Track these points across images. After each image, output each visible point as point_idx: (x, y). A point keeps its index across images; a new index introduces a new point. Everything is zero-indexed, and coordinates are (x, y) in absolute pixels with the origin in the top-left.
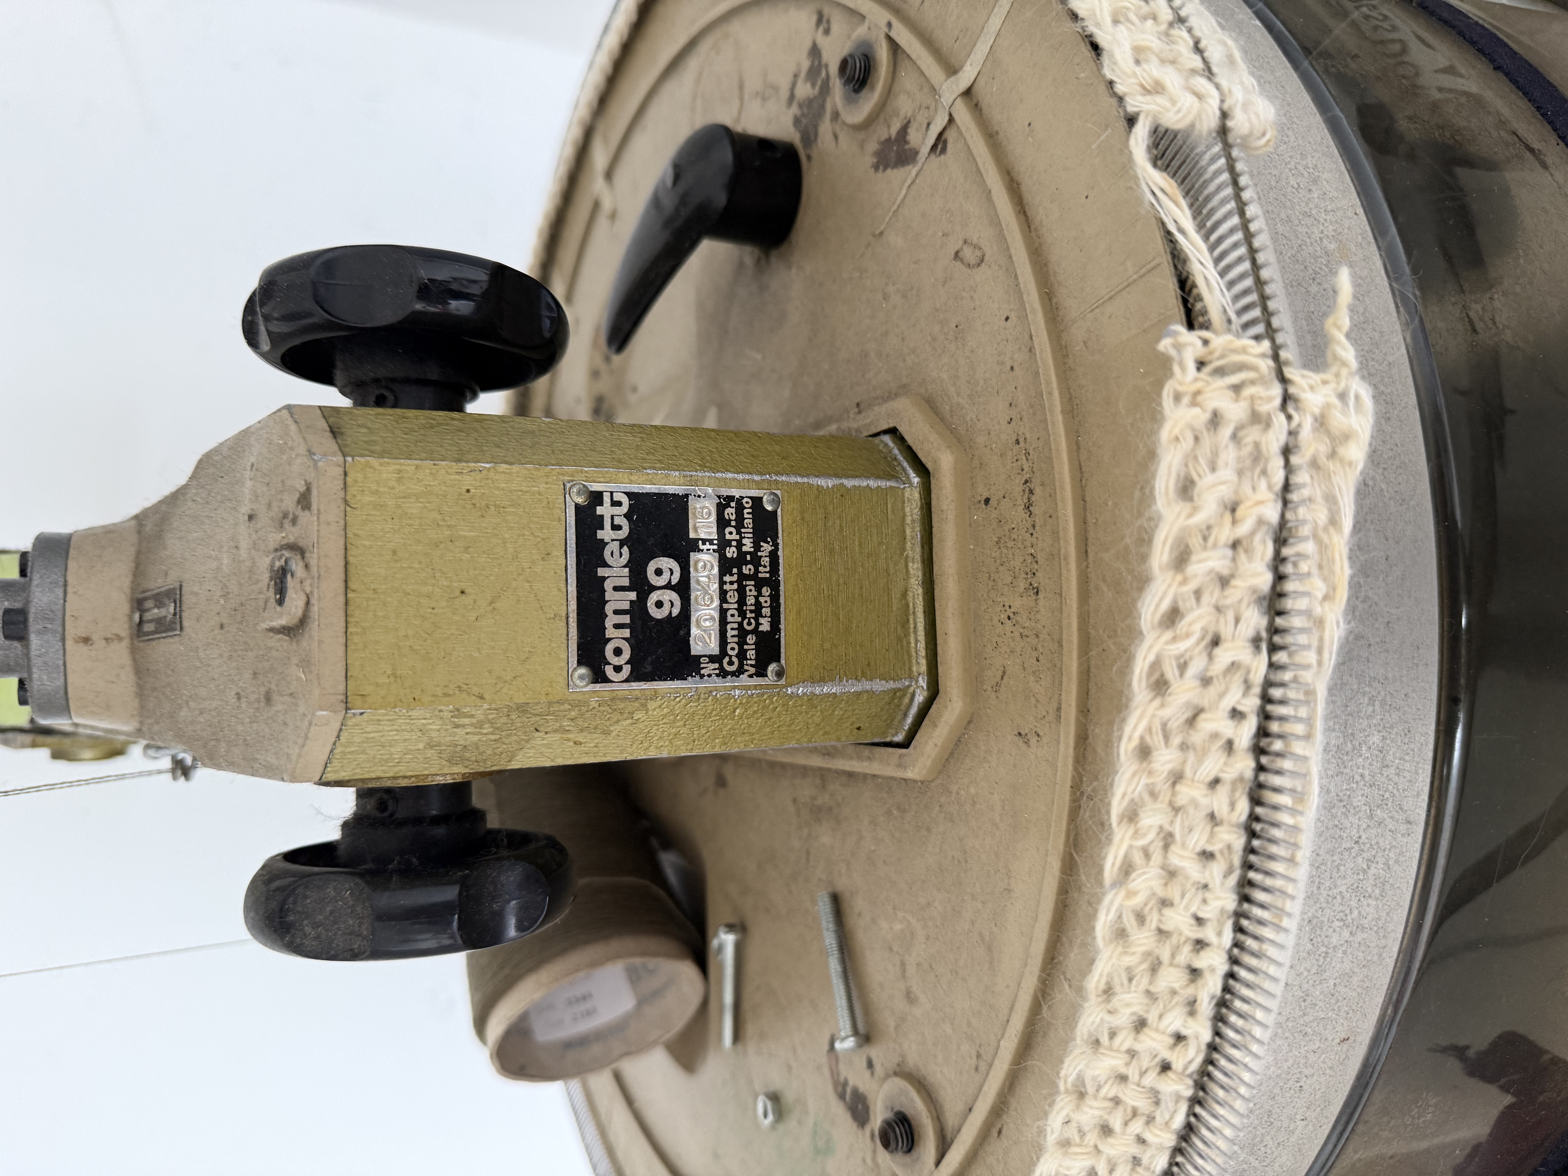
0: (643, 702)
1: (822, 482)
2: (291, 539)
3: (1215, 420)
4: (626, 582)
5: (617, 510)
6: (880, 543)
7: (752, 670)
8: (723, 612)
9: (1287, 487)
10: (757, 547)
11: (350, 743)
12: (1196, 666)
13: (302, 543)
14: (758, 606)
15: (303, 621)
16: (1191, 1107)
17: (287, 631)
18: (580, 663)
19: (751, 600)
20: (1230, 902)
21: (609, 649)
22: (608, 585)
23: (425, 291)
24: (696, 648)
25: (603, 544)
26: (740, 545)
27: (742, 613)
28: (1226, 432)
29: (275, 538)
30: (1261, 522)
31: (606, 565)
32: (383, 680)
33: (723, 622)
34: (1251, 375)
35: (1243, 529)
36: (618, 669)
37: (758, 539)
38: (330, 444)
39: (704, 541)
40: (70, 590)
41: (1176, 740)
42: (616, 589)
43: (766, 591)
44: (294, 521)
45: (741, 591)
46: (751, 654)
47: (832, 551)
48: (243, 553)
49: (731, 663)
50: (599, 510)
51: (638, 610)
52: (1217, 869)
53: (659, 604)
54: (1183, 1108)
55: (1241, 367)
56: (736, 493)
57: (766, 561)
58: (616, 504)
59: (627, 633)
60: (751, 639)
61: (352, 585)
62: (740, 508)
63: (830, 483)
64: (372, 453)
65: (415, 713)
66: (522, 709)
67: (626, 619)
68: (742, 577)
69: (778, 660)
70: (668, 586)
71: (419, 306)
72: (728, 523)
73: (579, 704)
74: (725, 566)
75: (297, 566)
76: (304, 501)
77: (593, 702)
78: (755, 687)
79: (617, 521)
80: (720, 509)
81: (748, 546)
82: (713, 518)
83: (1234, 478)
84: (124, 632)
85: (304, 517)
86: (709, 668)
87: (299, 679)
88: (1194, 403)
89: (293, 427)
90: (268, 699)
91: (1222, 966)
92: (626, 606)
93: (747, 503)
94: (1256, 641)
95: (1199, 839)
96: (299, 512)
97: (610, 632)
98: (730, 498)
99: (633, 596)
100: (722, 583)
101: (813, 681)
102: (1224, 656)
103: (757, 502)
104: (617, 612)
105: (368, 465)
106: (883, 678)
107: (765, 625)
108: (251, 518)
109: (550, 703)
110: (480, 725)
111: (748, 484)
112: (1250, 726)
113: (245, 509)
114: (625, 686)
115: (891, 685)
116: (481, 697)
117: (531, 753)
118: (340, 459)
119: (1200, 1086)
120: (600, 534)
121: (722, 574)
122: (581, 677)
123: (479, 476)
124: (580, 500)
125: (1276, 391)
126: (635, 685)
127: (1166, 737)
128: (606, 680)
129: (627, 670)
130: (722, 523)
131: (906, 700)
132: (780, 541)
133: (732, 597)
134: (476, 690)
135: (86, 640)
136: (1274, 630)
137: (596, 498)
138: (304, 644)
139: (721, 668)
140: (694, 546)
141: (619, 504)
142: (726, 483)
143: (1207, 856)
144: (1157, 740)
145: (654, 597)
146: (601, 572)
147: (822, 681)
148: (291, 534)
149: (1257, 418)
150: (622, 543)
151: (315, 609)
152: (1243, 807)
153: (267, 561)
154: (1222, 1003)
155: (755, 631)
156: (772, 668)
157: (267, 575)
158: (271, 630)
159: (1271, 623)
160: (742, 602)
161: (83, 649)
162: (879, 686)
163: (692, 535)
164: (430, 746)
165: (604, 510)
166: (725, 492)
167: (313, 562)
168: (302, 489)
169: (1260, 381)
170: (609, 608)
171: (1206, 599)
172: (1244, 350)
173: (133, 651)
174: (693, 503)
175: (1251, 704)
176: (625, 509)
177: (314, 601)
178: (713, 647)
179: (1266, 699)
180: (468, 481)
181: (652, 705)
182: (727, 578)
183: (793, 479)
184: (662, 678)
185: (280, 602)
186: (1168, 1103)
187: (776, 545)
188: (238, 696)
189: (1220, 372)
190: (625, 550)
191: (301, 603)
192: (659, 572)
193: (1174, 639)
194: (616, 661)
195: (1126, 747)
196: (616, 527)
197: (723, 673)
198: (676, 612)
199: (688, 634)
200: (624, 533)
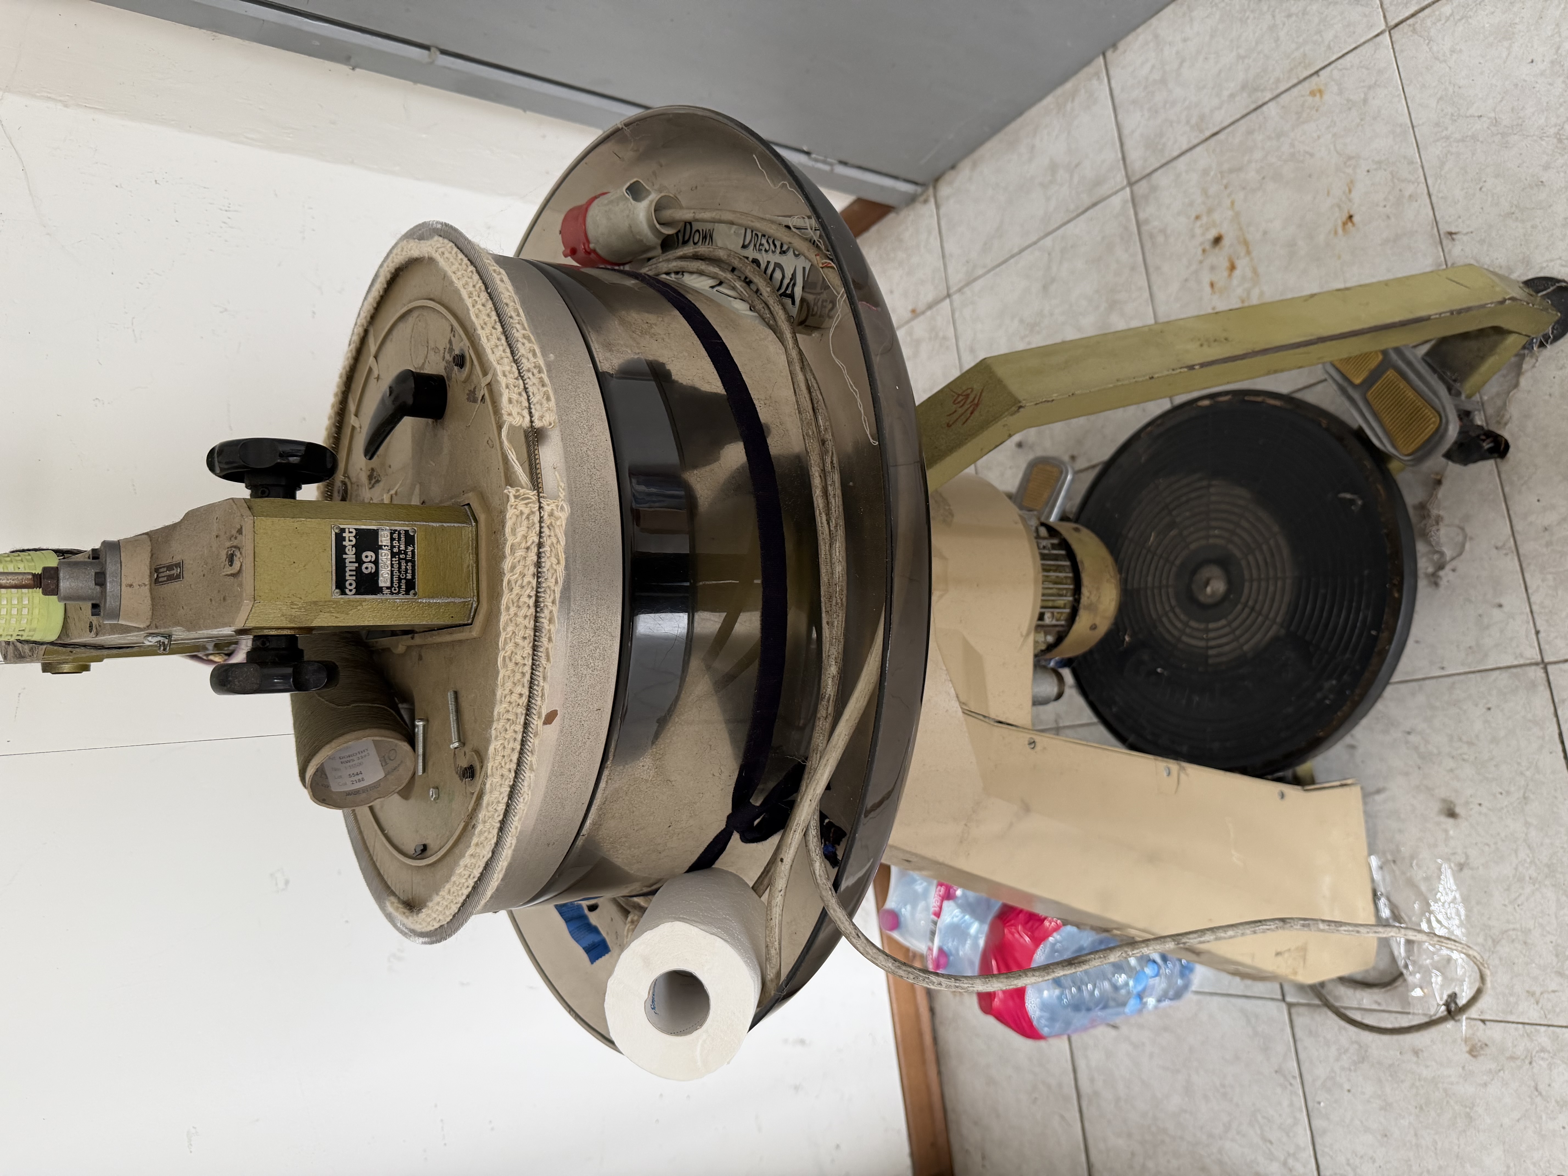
0: (361, 603)
1: (434, 524)
2: (235, 544)
3: (522, 513)
4: (354, 560)
5: (351, 535)
6: (459, 547)
7: (404, 593)
8: (392, 572)
9: (541, 532)
10: (406, 548)
11: (255, 613)
12: (519, 582)
13: (239, 545)
14: (406, 570)
15: (240, 571)
16: (525, 717)
17: (233, 575)
18: (336, 588)
19: (403, 567)
20: (531, 652)
21: (347, 583)
22: (347, 561)
23: (281, 455)
24: (381, 584)
25: (345, 547)
26: (399, 547)
27: (400, 572)
28: (524, 517)
29: (228, 544)
30: (533, 542)
31: (346, 554)
32: (267, 591)
33: (392, 575)
34: (530, 501)
35: (529, 544)
36: (351, 590)
37: (407, 544)
38: (249, 513)
39: (385, 546)
40: (123, 564)
41: (515, 605)
42: (350, 562)
43: (410, 564)
44: (236, 538)
45: (400, 564)
46: (403, 587)
47: (438, 550)
48: (214, 549)
49: (395, 590)
50: (344, 535)
51: (358, 570)
52: (527, 641)
53: (367, 568)
54: (523, 717)
55: (528, 498)
56: (398, 528)
57: (410, 553)
58: (350, 532)
59: (354, 578)
60: (403, 581)
61: (256, 559)
62: (399, 534)
63: (438, 525)
64: (263, 516)
65: (277, 603)
66: (315, 603)
67: (354, 573)
68: (400, 559)
69: (414, 589)
70: (370, 562)
71: (279, 461)
72: (394, 539)
73: (336, 602)
74: (393, 555)
75: (238, 553)
76: (240, 531)
77: (342, 602)
78: (405, 599)
79: (351, 539)
80: (392, 534)
81: (403, 547)
82: (389, 538)
83: (526, 529)
84: (147, 582)
85: (239, 537)
86: (386, 591)
87: (238, 591)
88: (515, 508)
89: (235, 506)
90: (224, 599)
91: (529, 671)
92: (354, 569)
93: (403, 532)
94: (534, 575)
95: (521, 633)
96: (238, 535)
97: (348, 578)
98: (396, 530)
99: (357, 565)
100: (392, 561)
101: (429, 598)
102: (526, 580)
103: (407, 532)
104: (350, 571)
105: (262, 520)
106: (459, 597)
107: (409, 576)
108: (217, 536)
109: (326, 601)
110: (300, 608)
111: (404, 525)
112: (533, 598)
113: (215, 534)
114: (354, 596)
115: (463, 600)
116: (301, 598)
117: (319, 620)
118: (252, 518)
119: (528, 710)
120: (344, 543)
121: (392, 557)
122: (337, 593)
123: (300, 523)
124: (337, 531)
125: (537, 505)
126: (358, 596)
127: (513, 603)
128: (346, 594)
129: (354, 591)
130: (392, 539)
131: (470, 606)
132: (416, 546)
133: (396, 566)
134: (299, 596)
135: (131, 586)
136: (538, 572)
137: (343, 530)
138: (240, 579)
139: (391, 592)
140: (381, 547)
141: (352, 532)
142: (394, 525)
143: (525, 638)
144: (511, 605)
145: (365, 565)
146: (344, 556)
147: (433, 597)
148: (235, 543)
149: (533, 513)
150: (353, 546)
151: (244, 568)
152: (532, 622)
153: (225, 552)
154: (531, 683)
155: (405, 579)
156: (412, 592)
157: (225, 557)
158: (227, 575)
159: (537, 570)
160: (400, 568)
161: (129, 589)
162: (457, 600)
163: (380, 544)
164: (283, 615)
165: (345, 535)
166: (394, 528)
167: (243, 552)
168: (239, 527)
169: (533, 502)
170: (347, 569)
171: (521, 563)
172: (528, 494)
173: (151, 590)
174: (381, 533)
175: (533, 593)
176: (354, 534)
177: (244, 564)
178: (388, 584)
179: (537, 592)
180: (296, 525)
181: (364, 604)
182: (394, 559)
183: (422, 523)
184: (368, 594)
185: (231, 565)
186: (519, 716)
187: (414, 547)
188: (211, 600)
189: (523, 499)
190: (354, 549)
191: (239, 565)
192: (367, 557)
193: (513, 575)
194: (350, 588)
195: (503, 608)
196: (350, 541)
197: (392, 593)
198: (373, 571)
199: (378, 579)
200: (354, 543)
